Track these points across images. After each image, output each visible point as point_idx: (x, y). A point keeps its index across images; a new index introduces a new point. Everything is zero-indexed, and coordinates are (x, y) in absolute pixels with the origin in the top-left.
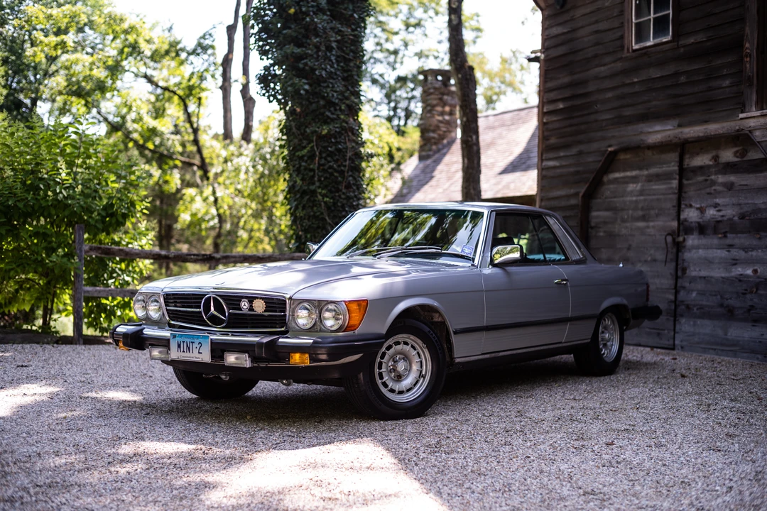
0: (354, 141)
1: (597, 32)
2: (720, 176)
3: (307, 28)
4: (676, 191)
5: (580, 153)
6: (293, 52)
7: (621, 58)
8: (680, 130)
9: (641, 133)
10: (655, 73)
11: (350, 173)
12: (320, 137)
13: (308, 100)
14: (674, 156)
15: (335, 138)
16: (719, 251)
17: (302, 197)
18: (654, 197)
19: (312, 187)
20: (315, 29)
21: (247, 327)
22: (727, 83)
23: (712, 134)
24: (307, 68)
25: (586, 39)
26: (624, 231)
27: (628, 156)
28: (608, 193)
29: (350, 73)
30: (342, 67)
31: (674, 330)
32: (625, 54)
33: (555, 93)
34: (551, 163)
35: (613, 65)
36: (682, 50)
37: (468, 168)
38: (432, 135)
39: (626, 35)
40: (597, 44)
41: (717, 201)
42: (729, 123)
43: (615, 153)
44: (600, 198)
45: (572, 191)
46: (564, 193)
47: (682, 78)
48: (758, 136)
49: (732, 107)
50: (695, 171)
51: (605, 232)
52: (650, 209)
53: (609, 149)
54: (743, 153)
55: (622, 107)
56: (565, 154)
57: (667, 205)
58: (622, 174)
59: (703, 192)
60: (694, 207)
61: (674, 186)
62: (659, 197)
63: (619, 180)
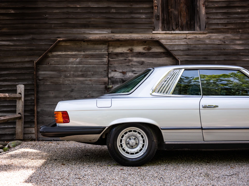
2: (134, 58)
4: (106, 64)
5: (33, 39)
8: (113, 35)
9: (84, 33)
14: (103, 47)
18: (90, 66)
22: (144, 16)
26: (67, 82)
27: (68, 44)
28: (52, 62)
34: (4, 43)
41: (134, 69)
42: (145, 35)
44: (46, 64)
45: (27, 59)
46: (18, 60)
47: (113, 10)
48: (163, 42)
49: (148, 28)
50: (117, 54)
51: (51, 82)
52: (87, 71)
53: (59, 39)
54: (149, 49)
55: (67, 18)
56: (17, 39)
57: (101, 70)
58: (64, 53)
59: (124, 65)
60: (118, 71)
61: (105, 61)
62: (93, 66)
63: (62, 56)
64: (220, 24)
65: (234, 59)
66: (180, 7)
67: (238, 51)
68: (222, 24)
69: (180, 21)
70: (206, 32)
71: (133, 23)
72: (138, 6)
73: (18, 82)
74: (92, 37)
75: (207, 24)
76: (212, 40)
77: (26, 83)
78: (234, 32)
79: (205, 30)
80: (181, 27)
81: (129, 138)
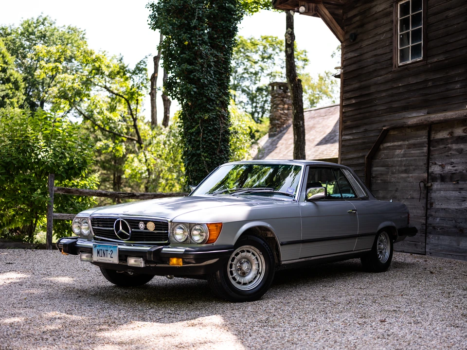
0: (225, 123)
1: (375, 55)
2: (454, 145)
3: (195, 53)
4: (426, 155)
5: (366, 131)
6: (187, 68)
7: (391, 71)
8: (428, 116)
9: (404, 118)
10: (412, 80)
11: (222, 143)
12: (204, 121)
13: (196, 97)
14: (424, 133)
15: (213, 121)
16: (454, 192)
17: (192, 158)
18: (412, 158)
19: (198, 152)
20: (201, 54)
21: (143, 240)
22: (458, 86)
23: (449, 118)
24: (195, 78)
25: (369, 60)
26: (393, 180)
27: (396, 133)
28: (383, 156)
29: (222, 81)
30: (217, 77)
31: (426, 243)
32: (394, 69)
33: (350, 93)
34: (347, 137)
35: (386, 76)
36: (429, 66)
37: (297, 141)
38: (277, 122)
39: (394, 57)
40: (376, 63)
41: (452, 160)
42: (459, 111)
43: (387, 131)
44: (378, 159)
45: (360, 154)
46: (356, 155)
47: (430, 83)
49: (461, 101)
50: (438, 141)
51: (381, 180)
52: (409, 166)
53: (384, 128)
55: (391, 102)
56: (356, 131)
57: (421, 163)
58: (392, 144)
59: (443, 155)
60: (438, 164)
61: (425, 151)
62: (415, 158)
63: (390, 147)
71: (448, 97)
72: (454, 73)
74: (411, 122)
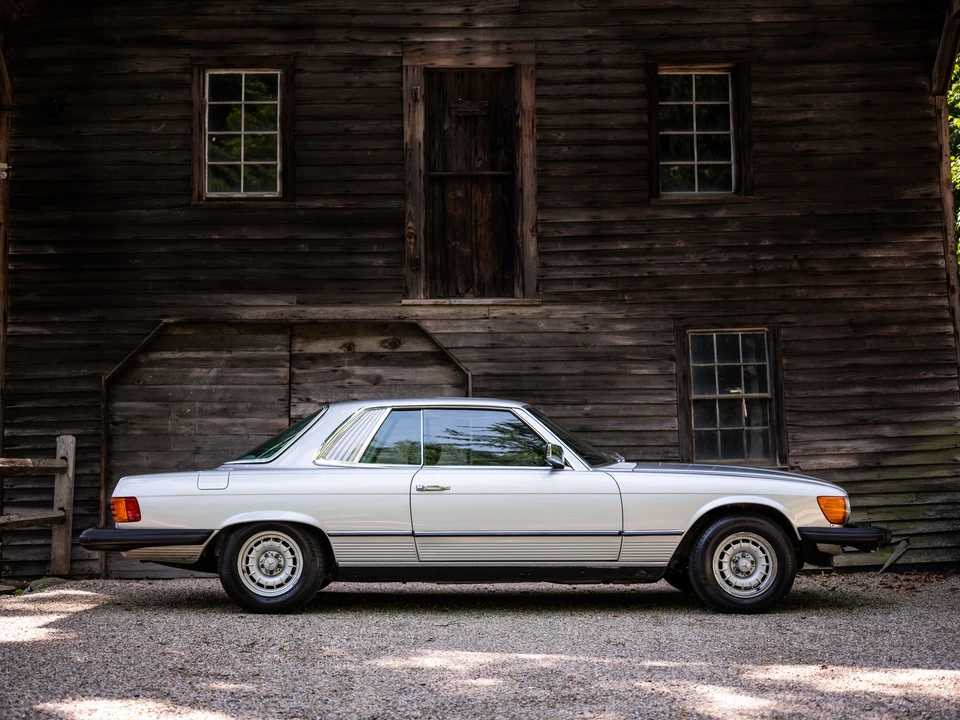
1: (131, 162)
2: (357, 367)
4: (285, 382)
5: (101, 320)
7: (189, 205)
8: (301, 308)
9: (229, 305)
14: (278, 339)
18: (243, 387)
22: (380, 262)
26: (184, 429)
27: (189, 332)
28: (149, 378)
32: (196, 202)
33: (37, 230)
34: (29, 329)
35: (166, 211)
36: (301, 213)
39: (196, 176)
40: (132, 178)
41: (355, 396)
42: (383, 308)
44: (133, 384)
45: (83, 372)
46: (63, 373)
47: (303, 246)
48: (430, 327)
49: (390, 291)
50: (314, 359)
51: (145, 429)
52: (236, 402)
53: (165, 320)
54: (395, 344)
55: (187, 267)
56: (63, 319)
57: (272, 398)
58: (178, 355)
59: (330, 384)
60: (315, 402)
61: (282, 375)
62: (253, 387)
63: (171, 362)
64: (574, 282)
65: (611, 369)
66: (476, 237)
67: (621, 350)
68: (580, 281)
69: (476, 271)
70: (537, 301)
71: (354, 280)
72: (366, 236)
73: (60, 428)
74: (248, 315)
75: (541, 280)
76: (555, 322)
77: (79, 431)
78: (612, 302)
79: (535, 296)
80: (478, 287)
81: (265, 553)
